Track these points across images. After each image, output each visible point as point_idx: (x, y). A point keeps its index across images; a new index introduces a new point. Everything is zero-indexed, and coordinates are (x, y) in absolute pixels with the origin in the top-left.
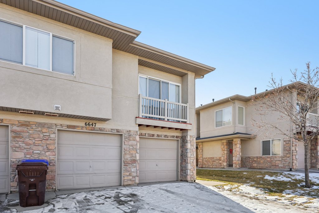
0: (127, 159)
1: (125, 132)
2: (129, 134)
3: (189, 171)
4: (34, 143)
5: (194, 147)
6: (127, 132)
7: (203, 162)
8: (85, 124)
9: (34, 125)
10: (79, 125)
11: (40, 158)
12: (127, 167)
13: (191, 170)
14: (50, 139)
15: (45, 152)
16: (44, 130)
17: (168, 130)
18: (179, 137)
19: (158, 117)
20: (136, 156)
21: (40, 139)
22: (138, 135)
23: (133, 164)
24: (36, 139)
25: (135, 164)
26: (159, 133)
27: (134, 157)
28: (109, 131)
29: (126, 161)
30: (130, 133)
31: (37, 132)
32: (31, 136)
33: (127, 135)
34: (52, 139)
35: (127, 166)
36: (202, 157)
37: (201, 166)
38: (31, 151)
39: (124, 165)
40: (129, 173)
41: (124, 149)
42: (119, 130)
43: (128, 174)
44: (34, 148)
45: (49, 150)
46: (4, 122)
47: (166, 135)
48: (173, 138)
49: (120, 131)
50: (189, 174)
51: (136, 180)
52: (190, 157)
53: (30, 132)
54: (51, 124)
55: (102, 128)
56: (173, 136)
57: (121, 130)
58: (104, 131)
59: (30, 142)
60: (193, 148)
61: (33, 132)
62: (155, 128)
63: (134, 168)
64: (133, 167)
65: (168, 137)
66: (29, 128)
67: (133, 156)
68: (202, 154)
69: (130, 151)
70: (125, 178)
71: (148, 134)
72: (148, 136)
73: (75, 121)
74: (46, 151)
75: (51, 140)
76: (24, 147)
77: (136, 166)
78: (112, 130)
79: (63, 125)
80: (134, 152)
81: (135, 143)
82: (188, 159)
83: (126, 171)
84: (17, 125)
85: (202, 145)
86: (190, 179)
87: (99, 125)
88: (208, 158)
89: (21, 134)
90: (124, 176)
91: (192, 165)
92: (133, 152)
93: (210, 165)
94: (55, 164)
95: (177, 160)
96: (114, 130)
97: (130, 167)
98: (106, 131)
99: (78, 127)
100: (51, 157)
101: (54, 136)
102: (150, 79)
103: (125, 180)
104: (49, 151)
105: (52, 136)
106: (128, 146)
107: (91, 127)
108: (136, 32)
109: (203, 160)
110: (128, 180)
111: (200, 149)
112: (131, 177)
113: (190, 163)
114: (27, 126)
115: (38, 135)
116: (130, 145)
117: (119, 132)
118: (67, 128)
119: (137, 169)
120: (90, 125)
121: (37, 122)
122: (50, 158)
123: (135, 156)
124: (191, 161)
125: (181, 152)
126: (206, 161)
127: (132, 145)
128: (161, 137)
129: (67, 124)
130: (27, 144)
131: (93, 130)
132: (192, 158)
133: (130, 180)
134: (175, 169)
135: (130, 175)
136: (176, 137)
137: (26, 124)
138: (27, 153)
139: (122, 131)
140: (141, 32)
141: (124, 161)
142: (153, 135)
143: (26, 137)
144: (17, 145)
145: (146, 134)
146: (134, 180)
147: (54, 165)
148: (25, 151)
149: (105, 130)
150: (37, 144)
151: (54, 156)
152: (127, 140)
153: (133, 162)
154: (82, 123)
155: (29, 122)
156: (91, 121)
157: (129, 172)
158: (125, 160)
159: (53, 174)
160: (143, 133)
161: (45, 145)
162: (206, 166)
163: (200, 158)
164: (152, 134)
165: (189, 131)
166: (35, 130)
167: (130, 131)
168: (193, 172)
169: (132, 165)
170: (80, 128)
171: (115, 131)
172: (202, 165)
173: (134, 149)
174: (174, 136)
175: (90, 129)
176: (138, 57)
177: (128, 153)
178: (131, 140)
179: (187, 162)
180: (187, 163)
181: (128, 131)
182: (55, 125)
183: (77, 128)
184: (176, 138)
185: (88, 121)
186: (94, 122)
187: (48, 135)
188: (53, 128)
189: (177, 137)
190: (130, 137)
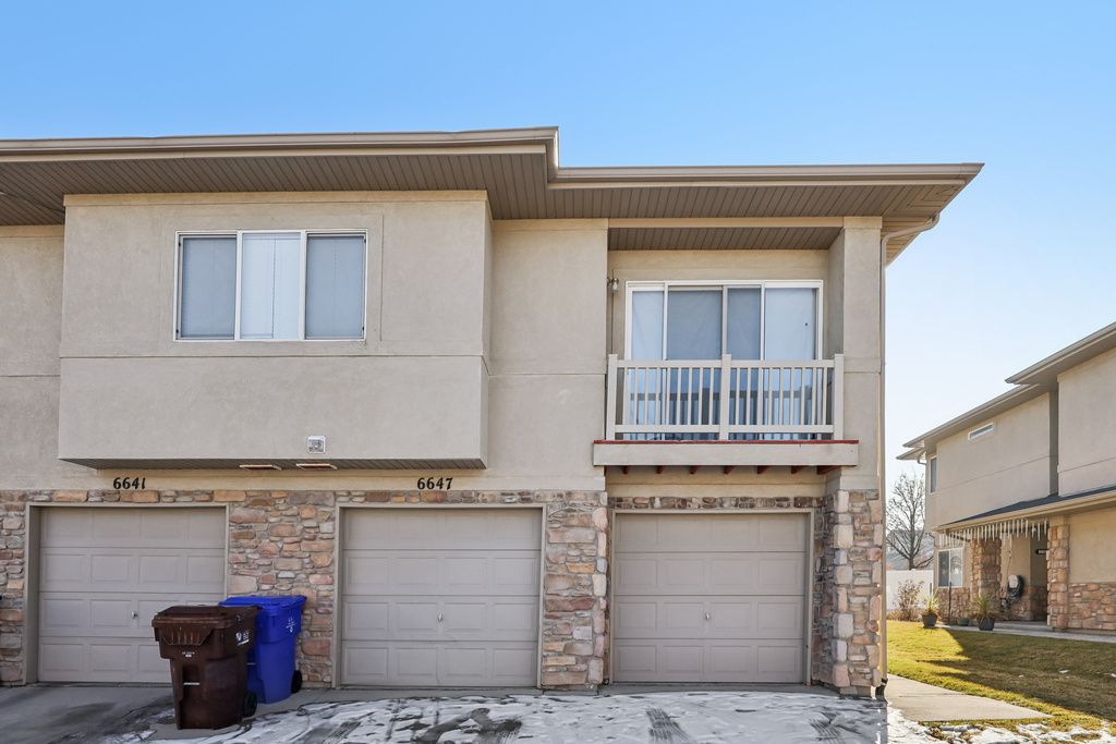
0: (557, 595)
1: (549, 499)
2: (565, 505)
3: (842, 646)
4: (281, 550)
5: (871, 540)
6: (559, 499)
7: (1068, 604)
8: (419, 483)
9: (282, 501)
10: (400, 489)
11: (294, 592)
12: (557, 621)
13: (857, 640)
14: (320, 535)
15: (308, 576)
16: (306, 513)
17: (754, 476)
18: (811, 499)
19: (700, 428)
20: (592, 585)
21: (296, 539)
22: (601, 506)
23: (578, 612)
24: (286, 540)
25: (586, 614)
26: (713, 492)
27: (584, 587)
28: (494, 501)
29: (552, 601)
30: (571, 502)
31: (288, 519)
32: (274, 531)
33: (557, 509)
34: (325, 536)
35: (557, 618)
36: (1067, 581)
37: (1058, 622)
38: (273, 572)
39: (547, 617)
40: (564, 643)
41: (547, 558)
42: (528, 494)
43: (559, 646)
44: (281, 563)
45: (315, 569)
46: (216, 497)
47: (745, 499)
48: (781, 506)
49: (531, 496)
50: (842, 656)
51: (591, 671)
52: (848, 586)
53: (272, 520)
54: (324, 492)
55: (470, 492)
56: (780, 501)
57: (537, 493)
58: (478, 501)
59: (272, 547)
60: (866, 544)
61: (279, 519)
62: (692, 473)
63: (583, 628)
64: (581, 622)
65: (752, 506)
66: (270, 508)
67: (579, 585)
68: (1067, 571)
69: (568, 564)
70: (549, 663)
71: (661, 499)
72: (663, 508)
73: (388, 479)
74: (309, 571)
75: (322, 539)
76: (257, 562)
77: (592, 619)
78: (503, 494)
79: (354, 494)
80: (587, 570)
81: (588, 535)
82: (837, 595)
83: (554, 636)
84: (243, 504)
85: (1068, 528)
86: (851, 680)
87: (461, 484)
88: (1093, 587)
89: (251, 527)
90: (545, 654)
91: (859, 618)
92: (582, 568)
93: (1105, 618)
94: (330, 609)
95: (805, 596)
96: (512, 494)
97: (568, 624)
98: (484, 501)
99: (397, 494)
100: (320, 588)
101: (331, 527)
102: (674, 293)
103: (550, 670)
104: (316, 573)
105: (326, 527)
106: (561, 549)
107: (436, 492)
108: (539, 135)
109: (1070, 596)
110: (559, 669)
111: (1055, 544)
112: (571, 660)
113: (849, 611)
114: (266, 503)
115: (290, 528)
116: (569, 545)
117: (528, 500)
118: (366, 500)
119: (597, 630)
120: (433, 486)
121: (288, 492)
122: (318, 591)
123: (588, 583)
124: (854, 600)
125: (819, 562)
126: (1085, 600)
127: (577, 545)
128: (721, 505)
129: (367, 489)
130: (265, 554)
131: (442, 501)
132: (858, 591)
133: (568, 669)
134: (797, 634)
135: (567, 651)
136: (792, 501)
137: (261, 501)
138: (263, 578)
139: (538, 496)
140: (556, 128)
141: (545, 601)
142: (684, 502)
143: (262, 537)
144: (241, 558)
145: (652, 500)
146: (581, 672)
147: (329, 613)
148: (259, 573)
149: (480, 498)
150: (286, 554)
151: (328, 587)
152: (556, 526)
153: (581, 605)
154: (408, 484)
155: (270, 492)
156: (434, 473)
157: (563, 640)
158: (548, 598)
159: (326, 638)
160: (644, 499)
161: (308, 555)
162: (1086, 624)
163: (1056, 587)
164: (679, 499)
165: (844, 472)
166: (284, 513)
167: (569, 494)
168: (865, 652)
169: (576, 615)
170: (403, 499)
171: (514, 500)
172: (1066, 618)
173: (584, 559)
174: (786, 499)
175: (432, 497)
176: (605, 224)
177: (560, 572)
178: (573, 526)
179: (834, 607)
180: (836, 611)
181: (561, 496)
182: (332, 494)
183: (395, 499)
184: (796, 506)
185: (426, 474)
186: (446, 473)
187: (314, 524)
188: (327, 506)
189: (799, 502)
190: (569, 514)
